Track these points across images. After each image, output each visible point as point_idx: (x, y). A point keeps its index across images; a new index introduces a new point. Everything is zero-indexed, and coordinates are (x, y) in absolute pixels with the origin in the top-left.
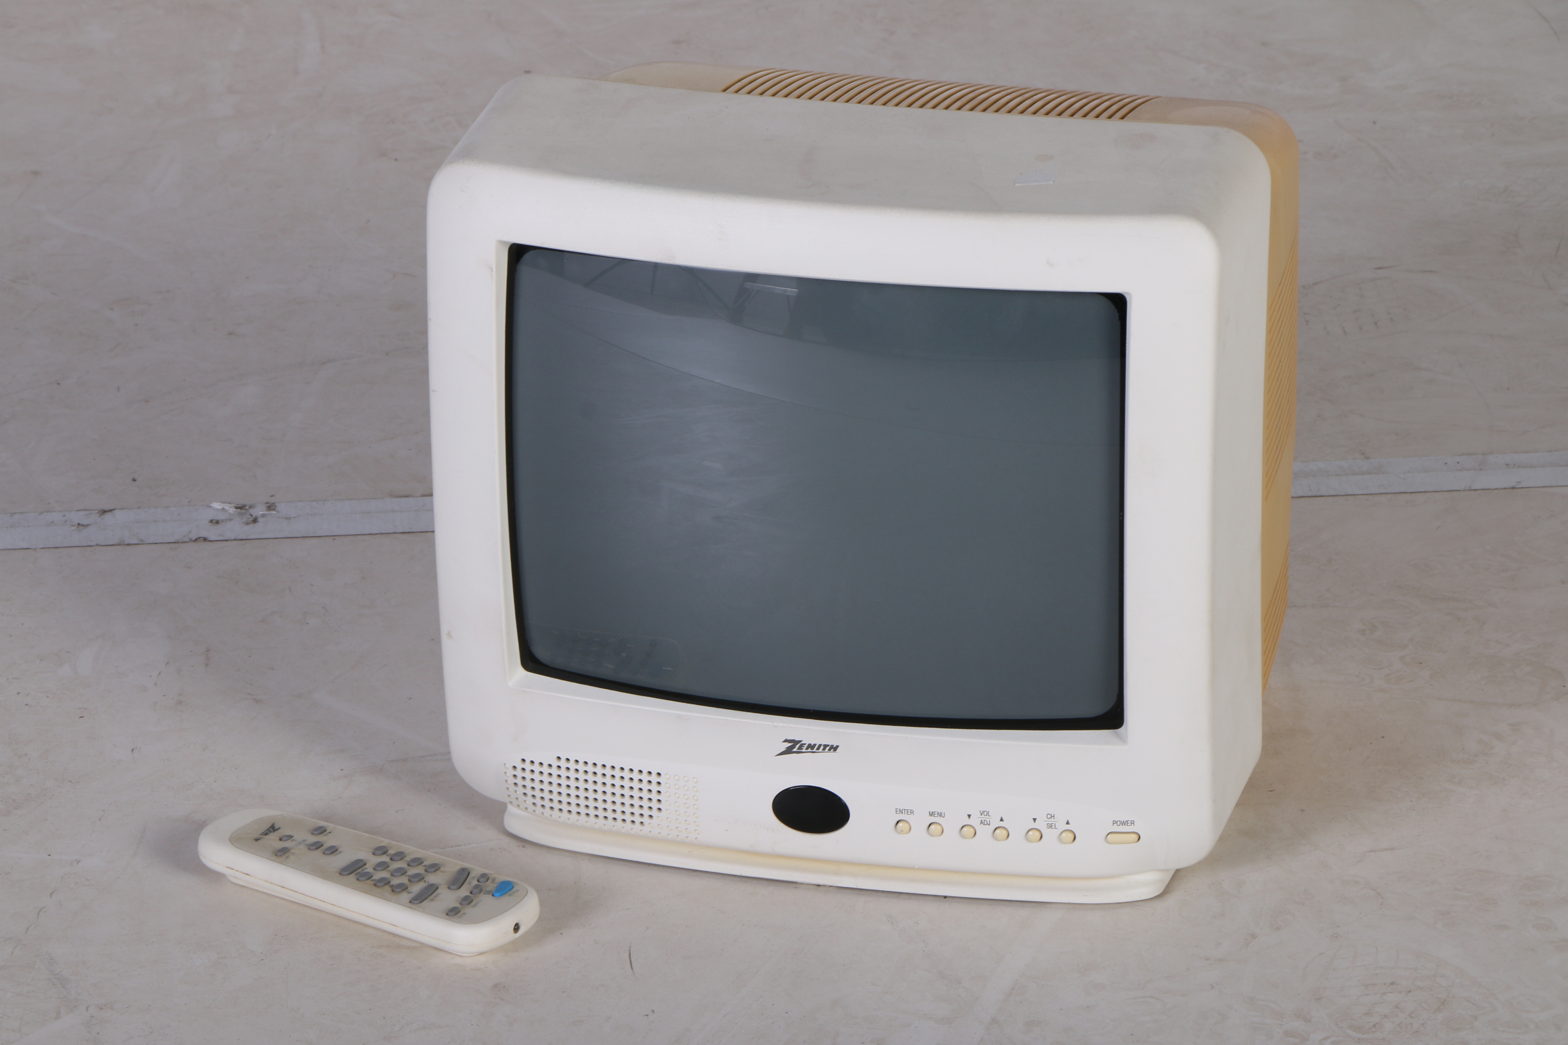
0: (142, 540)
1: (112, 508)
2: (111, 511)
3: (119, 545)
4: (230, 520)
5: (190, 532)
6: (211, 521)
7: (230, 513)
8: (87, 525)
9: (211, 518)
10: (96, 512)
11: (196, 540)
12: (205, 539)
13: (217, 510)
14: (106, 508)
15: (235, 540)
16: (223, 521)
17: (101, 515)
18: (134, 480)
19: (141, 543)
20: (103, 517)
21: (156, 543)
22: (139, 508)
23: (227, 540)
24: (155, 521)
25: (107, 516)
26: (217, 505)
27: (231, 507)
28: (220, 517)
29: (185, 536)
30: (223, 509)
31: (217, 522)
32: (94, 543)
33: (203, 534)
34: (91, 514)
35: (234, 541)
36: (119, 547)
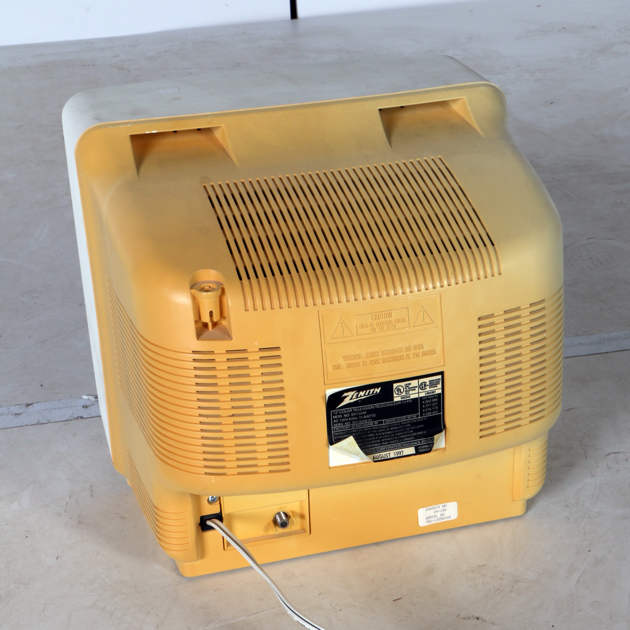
0: (49, 421)
1: (31, 403)
2: (31, 404)
3: (37, 424)
4: (93, 405)
5: (73, 414)
6: (83, 407)
7: (92, 401)
8: (20, 414)
9: (83, 405)
10: (24, 405)
11: (77, 418)
12: (82, 417)
13: (85, 399)
14: (29, 403)
15: (97, 416)
16: (89, 406)
17: (27, 408)
18: (42, 386)
19: (49, 422)
20: (28, 408)
21: (56, 422)
22: (46, 401)
23: (93, 417)
24: (55, 409)
25: (30, 407)
26: (85, 397)
27: (92, 398)
28: (88, 403)
29: (71, 416)
30: (88, 399)
31: (87, 407)
32: (24, 424)
33: (80, 415)
34: (22, 407)
35: (97, 418)
36: (37, 426)
